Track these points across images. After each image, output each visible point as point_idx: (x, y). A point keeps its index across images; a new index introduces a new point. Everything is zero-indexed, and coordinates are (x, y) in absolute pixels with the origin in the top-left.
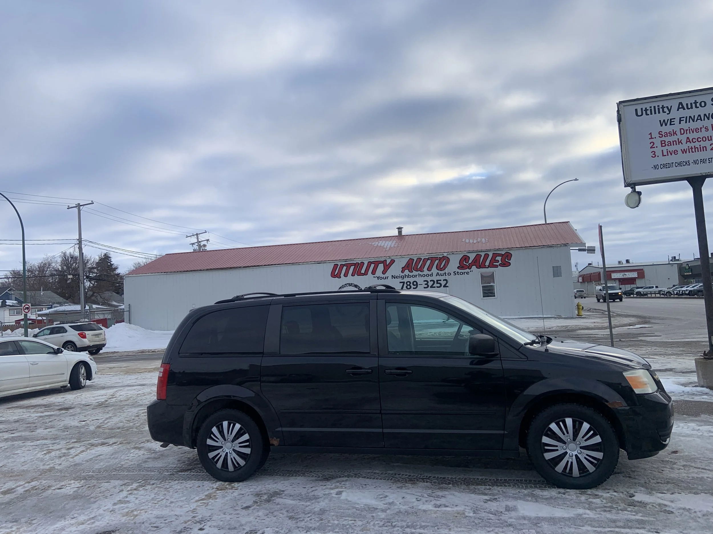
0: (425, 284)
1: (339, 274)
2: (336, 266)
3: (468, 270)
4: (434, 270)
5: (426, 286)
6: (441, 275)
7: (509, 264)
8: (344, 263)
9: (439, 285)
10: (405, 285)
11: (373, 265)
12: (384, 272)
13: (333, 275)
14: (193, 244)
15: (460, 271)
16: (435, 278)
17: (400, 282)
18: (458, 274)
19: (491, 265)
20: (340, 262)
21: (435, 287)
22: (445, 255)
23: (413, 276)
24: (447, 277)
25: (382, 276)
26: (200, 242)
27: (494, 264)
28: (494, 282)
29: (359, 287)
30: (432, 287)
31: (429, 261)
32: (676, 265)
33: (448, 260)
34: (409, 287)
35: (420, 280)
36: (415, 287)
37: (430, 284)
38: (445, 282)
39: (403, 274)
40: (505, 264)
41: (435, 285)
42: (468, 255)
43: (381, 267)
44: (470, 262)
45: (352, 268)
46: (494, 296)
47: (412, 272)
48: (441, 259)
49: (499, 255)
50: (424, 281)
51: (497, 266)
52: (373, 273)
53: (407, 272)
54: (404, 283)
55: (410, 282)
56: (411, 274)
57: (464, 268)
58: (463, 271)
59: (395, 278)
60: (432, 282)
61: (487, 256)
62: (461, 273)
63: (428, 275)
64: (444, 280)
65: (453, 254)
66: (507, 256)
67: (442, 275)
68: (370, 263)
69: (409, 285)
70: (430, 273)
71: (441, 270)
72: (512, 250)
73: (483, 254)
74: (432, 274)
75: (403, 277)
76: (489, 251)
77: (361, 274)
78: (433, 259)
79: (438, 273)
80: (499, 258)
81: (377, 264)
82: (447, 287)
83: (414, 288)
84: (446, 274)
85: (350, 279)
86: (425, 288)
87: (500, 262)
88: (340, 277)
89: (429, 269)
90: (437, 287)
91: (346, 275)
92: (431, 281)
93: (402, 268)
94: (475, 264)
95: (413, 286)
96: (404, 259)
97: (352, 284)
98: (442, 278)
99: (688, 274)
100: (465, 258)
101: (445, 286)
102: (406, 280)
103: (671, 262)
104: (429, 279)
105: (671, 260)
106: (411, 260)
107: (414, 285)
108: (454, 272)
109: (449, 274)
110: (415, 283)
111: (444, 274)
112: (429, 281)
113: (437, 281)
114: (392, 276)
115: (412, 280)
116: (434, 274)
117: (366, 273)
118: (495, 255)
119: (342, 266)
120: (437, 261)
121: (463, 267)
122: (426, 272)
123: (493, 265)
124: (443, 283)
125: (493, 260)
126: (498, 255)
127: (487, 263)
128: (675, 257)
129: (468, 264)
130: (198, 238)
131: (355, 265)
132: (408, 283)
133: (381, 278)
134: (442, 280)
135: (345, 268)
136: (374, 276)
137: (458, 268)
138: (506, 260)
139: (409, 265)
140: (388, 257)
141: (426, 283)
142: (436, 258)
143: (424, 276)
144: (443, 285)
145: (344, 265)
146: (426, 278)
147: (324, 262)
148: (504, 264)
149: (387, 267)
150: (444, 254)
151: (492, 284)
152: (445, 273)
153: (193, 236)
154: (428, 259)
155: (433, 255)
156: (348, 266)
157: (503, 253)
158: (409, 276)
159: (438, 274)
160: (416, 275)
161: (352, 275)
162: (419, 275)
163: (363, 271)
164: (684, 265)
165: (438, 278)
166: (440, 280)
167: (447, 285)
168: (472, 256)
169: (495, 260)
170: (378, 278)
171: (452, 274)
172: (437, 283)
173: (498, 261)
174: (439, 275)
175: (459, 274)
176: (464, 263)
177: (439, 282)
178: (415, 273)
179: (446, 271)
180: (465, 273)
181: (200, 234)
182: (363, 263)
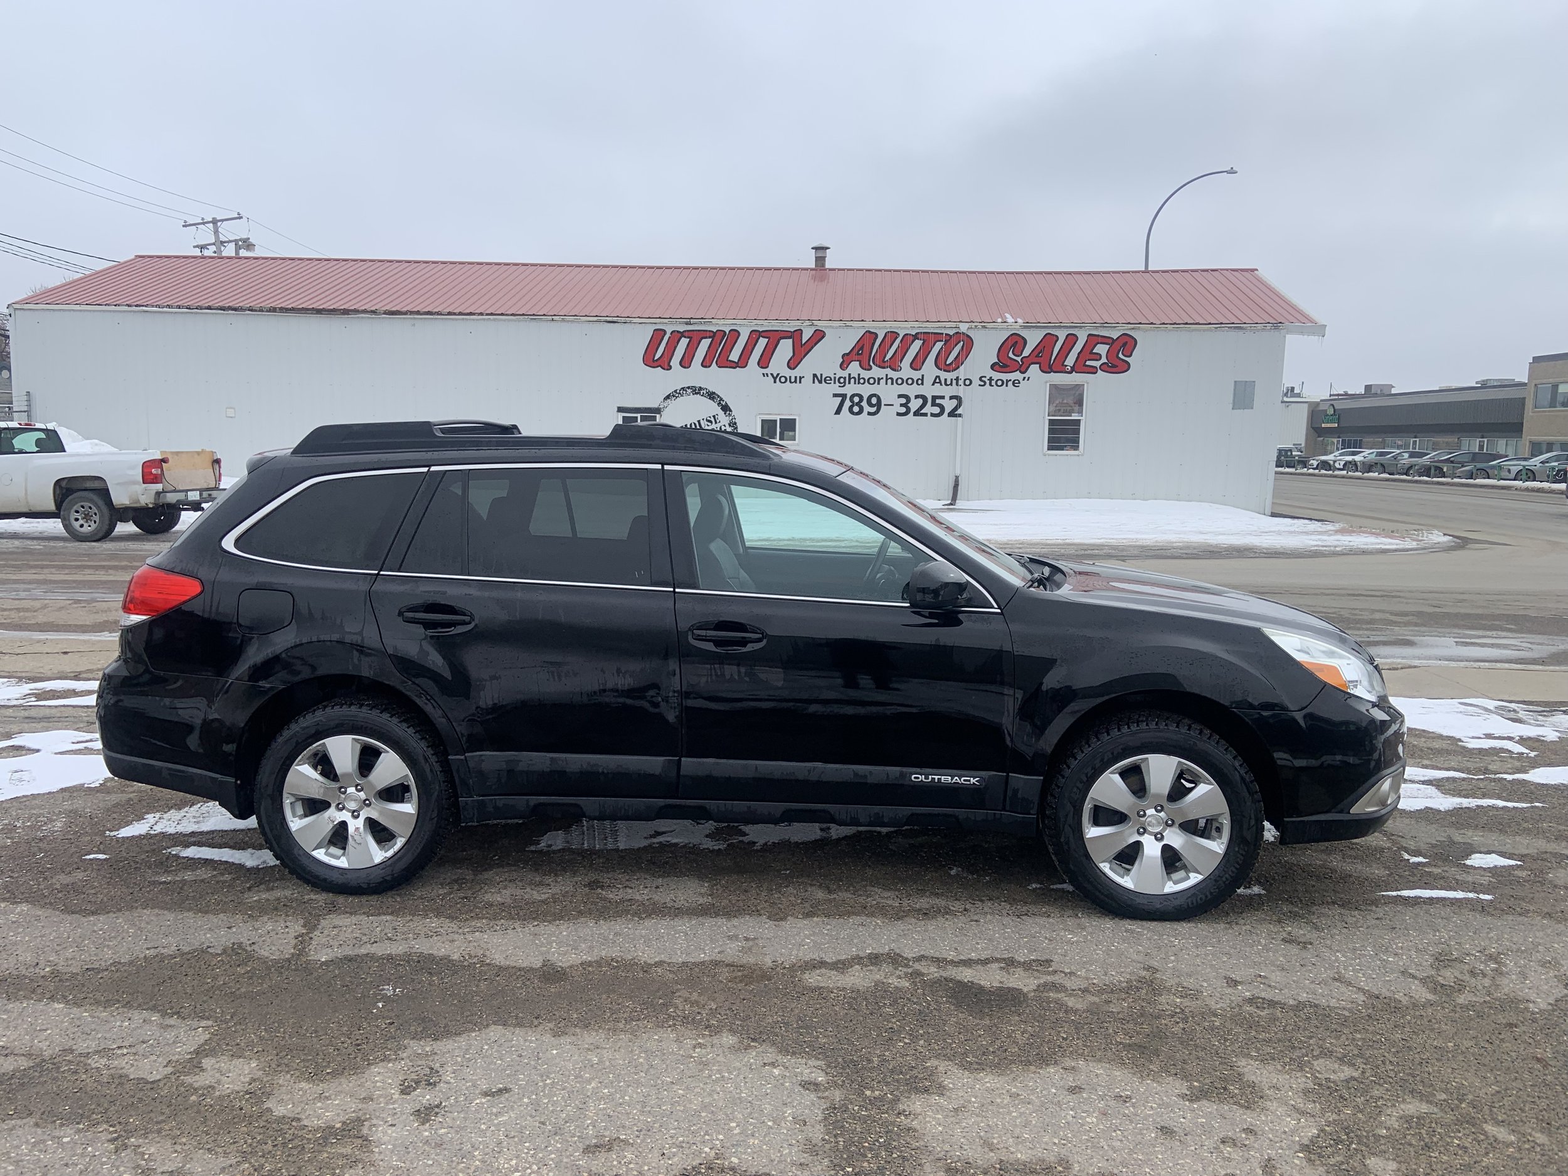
0: (902, 405)
1: (665, 359)
2: (659, 334)
3: (1017, 375)
4: (929, 369)
5: (903, 410)
6: (946, 385)
7: (1126, 367)
8: (682, 328)
9: (937, 410)
10: (848, 403)
11: (763, 342)
12: (792, 364)
13: (650, 360)
14: (202, 247)
15: (996, 376)
16: (929, 391)
17: (835, 395)
18: (991, 385)
19: (1080, 367)
20: (672, 323)
21: (925, 415)
22: (963, 328)
23: (872, 381)
24: (961, 391)
25: (788, 373)
26: (222, 243)
27: (1088, 363)
28: (1080, 412)
29: (721, 399)
30: (916, 413)
31: (917, 344)
32: (1306, 405)
33: (968, 343)
34: (856, 409)
35: (889, 393)
36: (873, 410)
37: (915, 405)
38: (955, 402)
39: (845, 374)
40: (1116, 366)
41: (928, 409)
42: (1024, 333)
43: (785, 349)
44: (1026, 353)
45: (705, 343)
46: (1076, 448)
47: (870, 369)
48: (950, 341)
49: (1104, 340)
50: (900, 396)
51: (1094, 370)
52: (764, 362)
53: (854, 368)
54: (844, 396)
55: (861, 397)
56: (865, 374)
57: (1007, 369)
58: (1004, 377)
59: (820, 382)
60: (920, 401)
61: (1072, 339)
62: (1000, 383)
63: (910, 381)
64: (951, 398)
65: (984, 327)
66: (1125, 344)
67: (949, 383)
68: (755, 336)
69: (858, 404)
70: (916, 375)
71: (948, 369)
72: (1139, 329)
73: (1062, 335)
74: (922, 380)
75: (843, 382)
76: (1081, 327)
77: (729, 364)
78: (928, 339)
79: (938, 377)
80: (1102, 349)
81: (774, 338)
82: (960, 415)
83: (869, 414)
84: (961, 382)
85: (696, 375)
86: (899, 414)
87: (1104, 360)
88: (670, 368)
89: (916, 365)
90: (933, 415)
91: (686, 363)
92: (917, 397)
93: (843, 356)
94: (1037, 360)
95: (867, 409)
96: (850, 330)
97: (700, 388)
98: (947, 391)
99: (1329, 425)
100: (1015, 342)
101: (952, 414)
102: (850, 389)
103: (1286, 399)
104: (912, 391)
105: (1286, 395)
106: (871, 336)
107: (870, 404)
108: (980, 379)
109: (968, 382)
110: (874, 401)
111: (954, 382)
112: (913, 398)
113: (934, 398)
114: (815, 376)
115: (866, 390)
116: (928, 380)
117: (742, 363)
118: (1093, 340)
119: (677, 336)
120: (939, 345)
121: (1005, 366)
122: (906, 371)
123: (1085, 365)
124: (949, 405)
125: (1088, 351)
126: (1100, 340)
127: (1070, 361)
128: (1293, 389)
129: (1019, 359)
130: (216, 232)
131: (713, 335)
132: (856, 399)
133: (783, 380)
134: (947, 398)
135: (684, 342)
136: (765, 371)
137: (993, 367)
138: (1121, 355)
139: (862, 348)
140: (808, 323)
141: (903, 401)
142: (937, 336)
143: (900, 381)
144: (948, 410)
145: (682, 334)
146: (904, 389)
147: (626, 320)
148: (1114, 366)
149: (801, 350)
150: (961, 325)
151: (1075, 417)
152: (957, 379)
153: (204, 223)
154: (916, 337)
155: (931, 328)
156: (695, 338)
157: (1115, 335)
158: (859, 380)
159: (937, 380)
160: (879, 379)
161: (702, 365)
162: (887, 380)
163: (734, 356)
164: (1322, 408)
165: (938, 390)
166: (943, 397)
167: (959, 411)
168: (1033, 339)
169: (1091, 353)
170: (775, 379)
171: (976, 382)
172: (934, 404)
173: (1098, 357)
174: (940, 382)
175: (993, 383)
176: (1011, 355)
177: (938, 401)
178: (876, 372)
179: (962, 372)
180: (1010, 383)
181: (222, 221)
182: (735, 334)
